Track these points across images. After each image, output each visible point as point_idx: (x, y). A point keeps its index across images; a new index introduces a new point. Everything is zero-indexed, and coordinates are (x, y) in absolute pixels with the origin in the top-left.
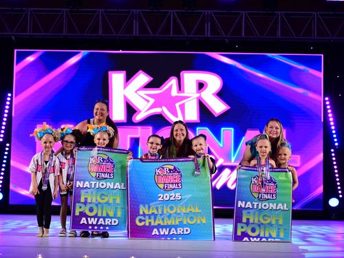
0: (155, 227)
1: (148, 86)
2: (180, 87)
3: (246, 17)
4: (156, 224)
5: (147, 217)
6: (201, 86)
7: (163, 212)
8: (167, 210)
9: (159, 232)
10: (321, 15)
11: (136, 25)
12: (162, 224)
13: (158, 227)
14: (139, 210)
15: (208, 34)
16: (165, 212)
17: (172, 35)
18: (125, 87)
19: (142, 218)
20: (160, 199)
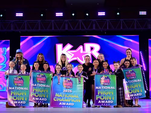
0: (61, 102)
1: (71, 49)
2: (84, 49)
3: (109, 22)
4: (61, 101)
5: (58, 98)
6: (92, 49)
7: (64, 96)
8: (66, 96)
9: (62, 104)
10: (137, 20)
11: (66, 26)
12: (63, 101)
13: (62, 102)
14: (55, 95)
15: (94, 28)
16: (65, 97)
17: (80, 29)
18: (62, 50)
19: (56, 98)
20: (64, 91)
